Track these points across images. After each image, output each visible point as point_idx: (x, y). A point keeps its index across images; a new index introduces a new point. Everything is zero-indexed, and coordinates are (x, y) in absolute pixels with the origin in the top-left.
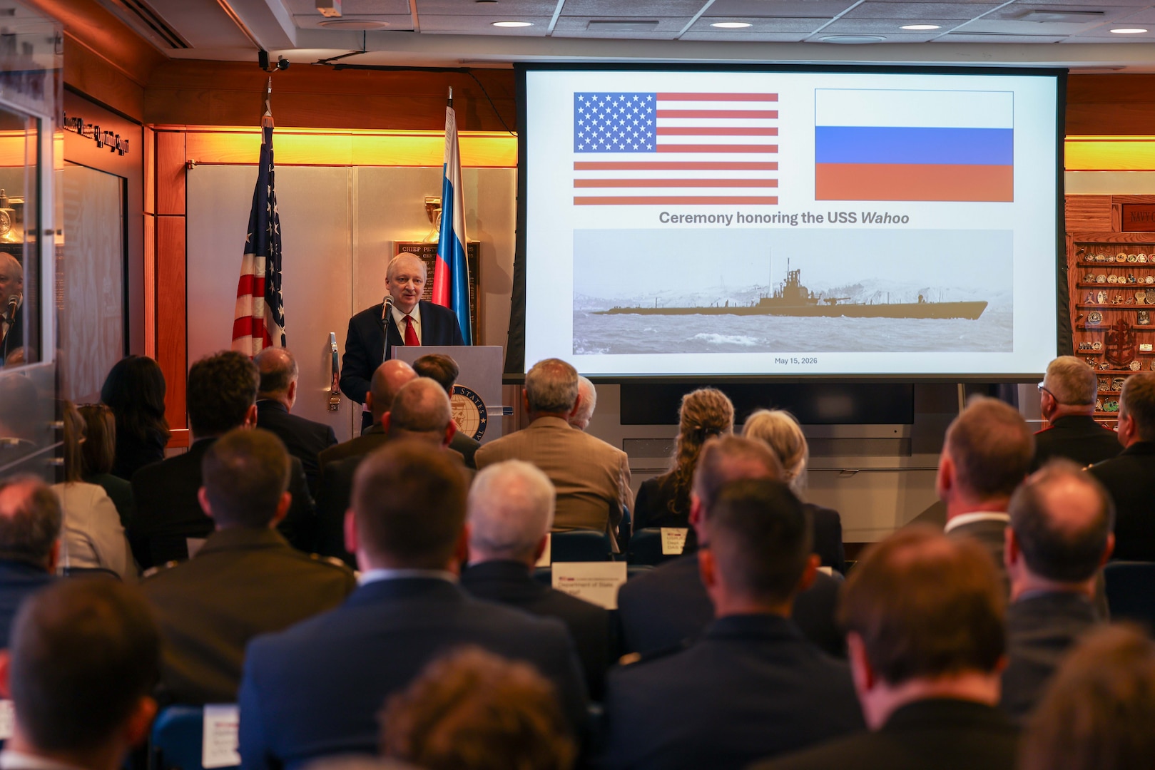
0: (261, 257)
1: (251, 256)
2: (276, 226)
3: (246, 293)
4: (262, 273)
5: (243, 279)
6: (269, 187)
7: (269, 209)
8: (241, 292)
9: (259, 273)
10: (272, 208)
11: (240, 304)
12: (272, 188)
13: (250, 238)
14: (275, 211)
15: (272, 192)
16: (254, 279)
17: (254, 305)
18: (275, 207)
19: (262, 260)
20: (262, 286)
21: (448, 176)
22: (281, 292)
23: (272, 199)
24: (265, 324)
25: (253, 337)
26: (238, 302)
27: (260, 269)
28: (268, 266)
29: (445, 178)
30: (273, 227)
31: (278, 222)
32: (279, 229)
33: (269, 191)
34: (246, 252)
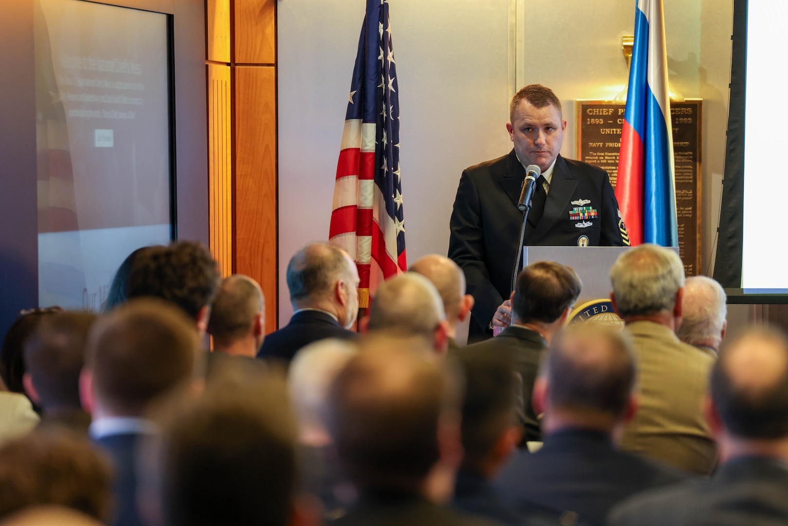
0: (369, 125)
1: (355, 122)
2: (391, 81)
3: (348, 174)
4: (370, 146)
5: (344, 153)
6: (381, 26)
7: (381, 57)
8: (342, 173)
9: (366, 146)
10: (386, 55)
11: (338, 190)
12: (386, 27)
13: (353, 97)
14: (390, 58)
15: (386, 33)
16: (359, 154)
17: (359, 191)
18: (390, 54)
19: (371, 128)
20: (370, 163)
21: (641, 8)
22: (398, 173)
23: (385, 43)
24: (376, 216)
25: (358, 234)
26: (337, 186)
27: (367, 141)
28: (379, 137)
29: (638, 9)
30: (386, 83)
31: (394, 75)
32: (395, 84)
33: (381, 31)
34: (349, 117)
